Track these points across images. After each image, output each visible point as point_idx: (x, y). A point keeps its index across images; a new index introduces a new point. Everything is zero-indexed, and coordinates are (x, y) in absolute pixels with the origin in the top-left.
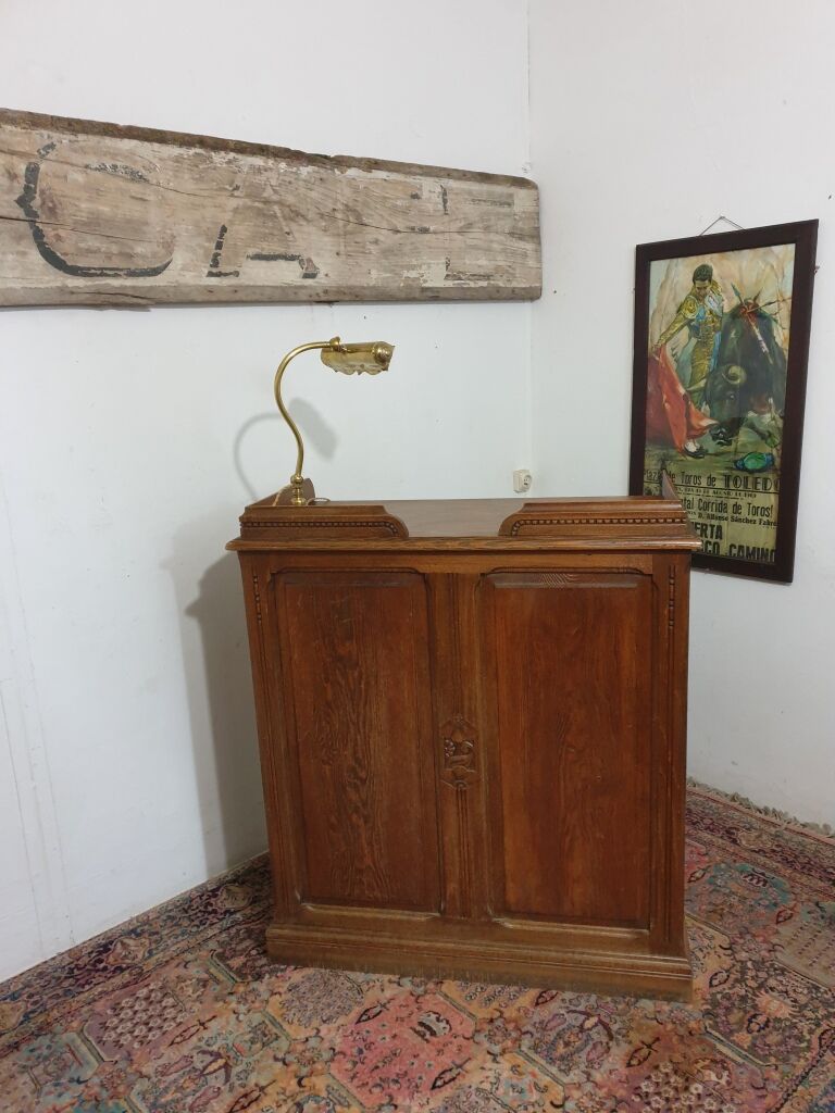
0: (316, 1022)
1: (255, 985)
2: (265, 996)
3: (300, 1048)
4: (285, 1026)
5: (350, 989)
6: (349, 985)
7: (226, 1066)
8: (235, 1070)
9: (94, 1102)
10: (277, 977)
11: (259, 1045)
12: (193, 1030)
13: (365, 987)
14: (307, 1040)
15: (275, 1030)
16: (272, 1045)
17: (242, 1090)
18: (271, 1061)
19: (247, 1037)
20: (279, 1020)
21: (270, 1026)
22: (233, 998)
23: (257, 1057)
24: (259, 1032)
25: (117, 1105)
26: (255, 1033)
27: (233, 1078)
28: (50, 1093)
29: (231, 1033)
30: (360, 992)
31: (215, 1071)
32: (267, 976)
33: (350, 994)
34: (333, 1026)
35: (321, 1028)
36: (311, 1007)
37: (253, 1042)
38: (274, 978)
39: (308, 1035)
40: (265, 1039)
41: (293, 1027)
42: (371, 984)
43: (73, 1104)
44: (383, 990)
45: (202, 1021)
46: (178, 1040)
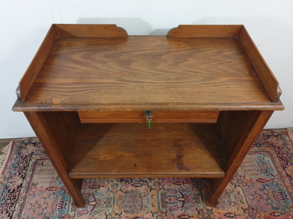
0: (123, 210)
1: (119, 183)
2: (119, 189)
3: (113, 215)
4: (115, 204)
5: (140, 205)
6: (140, 203)
7: (95, 206)
8: (95, 209)
9: (64, 192)
10: (126, 184)
11: (105, 205)
12: (96, 186)
13: (143, 208)
14: (117, 214)
15: (112, 204)
16: (108, 208)
17: (92, 217)
18: (104, 214)
19: (105, 200)
20: (116, 201)
21: (112, 201)
22: (111, 183)
23: (102, 209)
24: (108, 201)
25: (68, 196)
26: (108, 200)
27: (93, 212)
28: (59, 181)
29: (103, 195)
30: (141, 208)
31: (91, 205)
32: (124, 182)
33: (138, 207)
34: (126, 215)
35: (123, 213)
36: (125, 203)
37: (105, 203)
38: (125, 184)
39: (118, 213)
40: (108, 204)
41: (117, 207)
42: (146, 208)
43: (60, 189)
44: (147, 213)
45: (100, 185)
46: (91, 187)
